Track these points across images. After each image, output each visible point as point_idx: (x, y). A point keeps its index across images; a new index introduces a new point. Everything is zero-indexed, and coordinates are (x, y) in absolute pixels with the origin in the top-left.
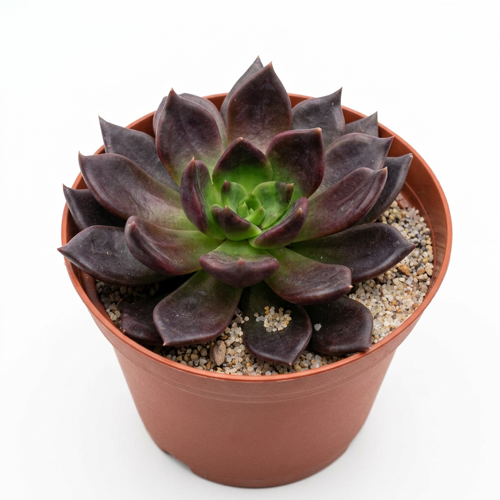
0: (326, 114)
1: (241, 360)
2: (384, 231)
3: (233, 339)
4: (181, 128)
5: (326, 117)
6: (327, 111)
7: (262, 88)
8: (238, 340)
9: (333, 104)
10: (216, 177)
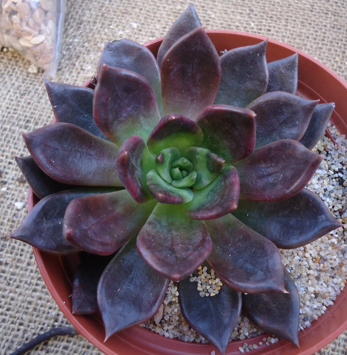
1: (177, 318)
2: (309, 200)
3: (170, 298)
5: (251, 67)
6: (252, 61)
7: (193, 49)
8: (174, 300)
9: (258, 55)
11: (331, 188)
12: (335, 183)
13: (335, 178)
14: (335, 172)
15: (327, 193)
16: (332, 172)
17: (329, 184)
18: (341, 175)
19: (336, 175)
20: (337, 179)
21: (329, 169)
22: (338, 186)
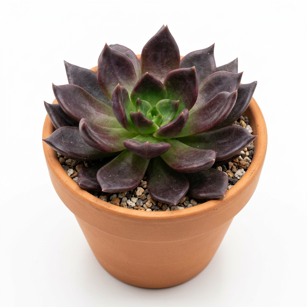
0: (204, 60)
4: (112, 68)
5: (204, 62)
6: (205, 58)
7: (162, 42)
9: (209, 53)
10: (133, 96)
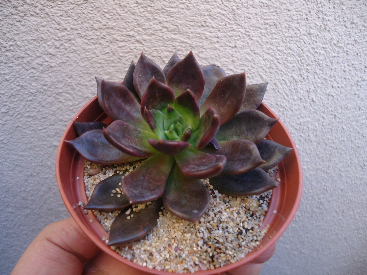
11: (231, 230)
12: (236, 231)
13: (239, 229)
14: (243, 227)
15: (226, 230)
16: (241, 225)
17: (232, 227)
18: (244, 231)
19: (242, 229)
20: (239, 231)
21: (243, 222)
22: (235, 234)
